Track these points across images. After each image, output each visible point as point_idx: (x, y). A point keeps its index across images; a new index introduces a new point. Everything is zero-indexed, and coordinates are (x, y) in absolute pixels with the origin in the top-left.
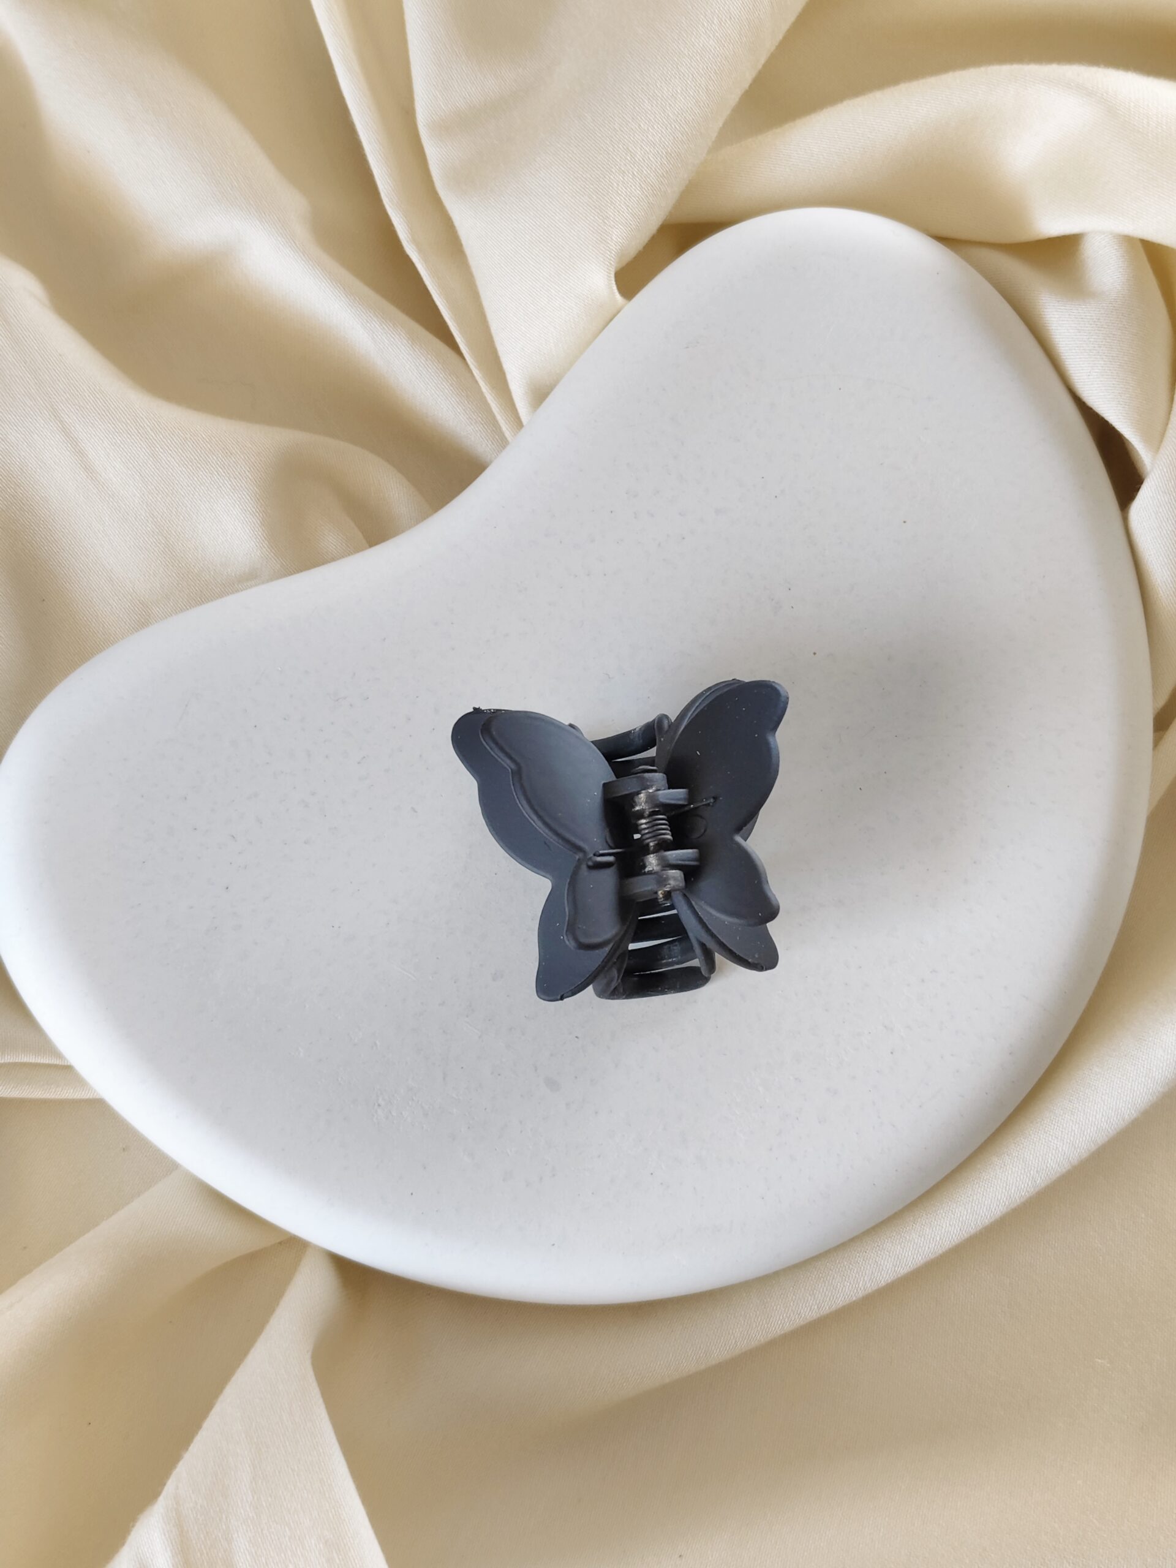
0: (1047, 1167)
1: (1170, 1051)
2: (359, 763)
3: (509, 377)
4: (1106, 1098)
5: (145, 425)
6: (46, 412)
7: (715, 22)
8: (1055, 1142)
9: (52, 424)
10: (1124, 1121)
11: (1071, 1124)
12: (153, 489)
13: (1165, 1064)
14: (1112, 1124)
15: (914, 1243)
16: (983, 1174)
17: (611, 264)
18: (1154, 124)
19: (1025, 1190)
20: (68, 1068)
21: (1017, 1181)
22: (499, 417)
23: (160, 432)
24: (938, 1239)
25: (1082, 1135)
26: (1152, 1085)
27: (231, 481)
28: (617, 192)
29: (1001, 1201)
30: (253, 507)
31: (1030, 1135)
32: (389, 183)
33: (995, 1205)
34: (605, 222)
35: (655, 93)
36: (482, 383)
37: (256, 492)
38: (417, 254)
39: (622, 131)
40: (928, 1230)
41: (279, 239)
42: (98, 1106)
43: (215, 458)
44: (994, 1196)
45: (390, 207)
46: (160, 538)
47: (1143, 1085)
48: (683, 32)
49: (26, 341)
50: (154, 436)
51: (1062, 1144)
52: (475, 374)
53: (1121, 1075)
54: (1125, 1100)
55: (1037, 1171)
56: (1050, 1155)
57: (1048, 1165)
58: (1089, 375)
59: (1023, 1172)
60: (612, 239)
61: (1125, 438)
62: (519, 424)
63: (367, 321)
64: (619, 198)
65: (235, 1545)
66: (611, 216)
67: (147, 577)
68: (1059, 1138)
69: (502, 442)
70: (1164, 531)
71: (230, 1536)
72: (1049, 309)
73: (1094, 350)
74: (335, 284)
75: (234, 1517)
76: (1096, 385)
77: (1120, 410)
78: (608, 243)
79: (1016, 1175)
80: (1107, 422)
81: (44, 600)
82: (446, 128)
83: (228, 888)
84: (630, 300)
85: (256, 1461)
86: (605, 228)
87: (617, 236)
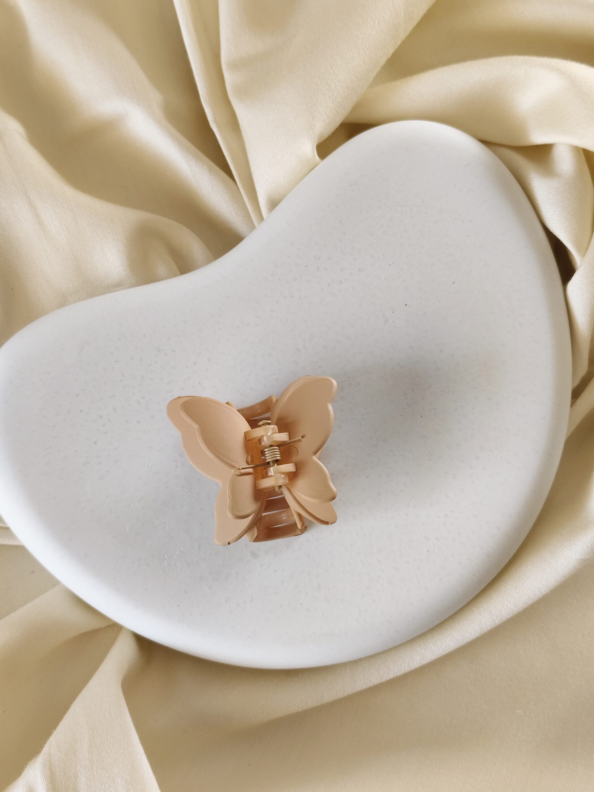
0: (501, 615)
1: (567, 561)
4: (534, 582)
5: (72, 204)
6: (22, 194)
7: (376, 22)
8: (507, 603)
9: (24, 200)
11: (515, 594)
12: (73, 237)
15: (431, 649)
17: (315, 140)
22: (252, 214)
23: (79, 208)
26: (557, 577)
27: (113, 236)
28: (321, 104)
33: (474, 632)
34: (313, 119)
35: (343, 56)
36: (244, 196)
39: (325, 74)
40: (439, 643)
43: (106, 223)
46: (75, 262)
47: (553, 577)
48: (359, 26)
50: (76, 210)
52: (241, 192)
56: (503, 609)
57: (502, 614)
59: (489, 617)
60: (316, 128)
61: (568, 249)
62: (261, 218)
63: (188, 160)
64: (321, 108)
65: (79, 780)
66: (317, 116)
67: (66, 281)
68: (509, 601)
69: (252, 227)
70: (584, 297)
71: (77, 775)
72: (534, 181)
73: (555, 203)
74: (173, 140)
75: (79, 765)
76: (555, 221)
77: (566, 234)
78: (314, 130)
79: (485, 618)
80: (559, 240)
81: (13, 289)
82: (235, 66)
83: (96, 443)
84: (323, 160)
85: (92, 737)
86: (313, 122)
87: (319, 126)
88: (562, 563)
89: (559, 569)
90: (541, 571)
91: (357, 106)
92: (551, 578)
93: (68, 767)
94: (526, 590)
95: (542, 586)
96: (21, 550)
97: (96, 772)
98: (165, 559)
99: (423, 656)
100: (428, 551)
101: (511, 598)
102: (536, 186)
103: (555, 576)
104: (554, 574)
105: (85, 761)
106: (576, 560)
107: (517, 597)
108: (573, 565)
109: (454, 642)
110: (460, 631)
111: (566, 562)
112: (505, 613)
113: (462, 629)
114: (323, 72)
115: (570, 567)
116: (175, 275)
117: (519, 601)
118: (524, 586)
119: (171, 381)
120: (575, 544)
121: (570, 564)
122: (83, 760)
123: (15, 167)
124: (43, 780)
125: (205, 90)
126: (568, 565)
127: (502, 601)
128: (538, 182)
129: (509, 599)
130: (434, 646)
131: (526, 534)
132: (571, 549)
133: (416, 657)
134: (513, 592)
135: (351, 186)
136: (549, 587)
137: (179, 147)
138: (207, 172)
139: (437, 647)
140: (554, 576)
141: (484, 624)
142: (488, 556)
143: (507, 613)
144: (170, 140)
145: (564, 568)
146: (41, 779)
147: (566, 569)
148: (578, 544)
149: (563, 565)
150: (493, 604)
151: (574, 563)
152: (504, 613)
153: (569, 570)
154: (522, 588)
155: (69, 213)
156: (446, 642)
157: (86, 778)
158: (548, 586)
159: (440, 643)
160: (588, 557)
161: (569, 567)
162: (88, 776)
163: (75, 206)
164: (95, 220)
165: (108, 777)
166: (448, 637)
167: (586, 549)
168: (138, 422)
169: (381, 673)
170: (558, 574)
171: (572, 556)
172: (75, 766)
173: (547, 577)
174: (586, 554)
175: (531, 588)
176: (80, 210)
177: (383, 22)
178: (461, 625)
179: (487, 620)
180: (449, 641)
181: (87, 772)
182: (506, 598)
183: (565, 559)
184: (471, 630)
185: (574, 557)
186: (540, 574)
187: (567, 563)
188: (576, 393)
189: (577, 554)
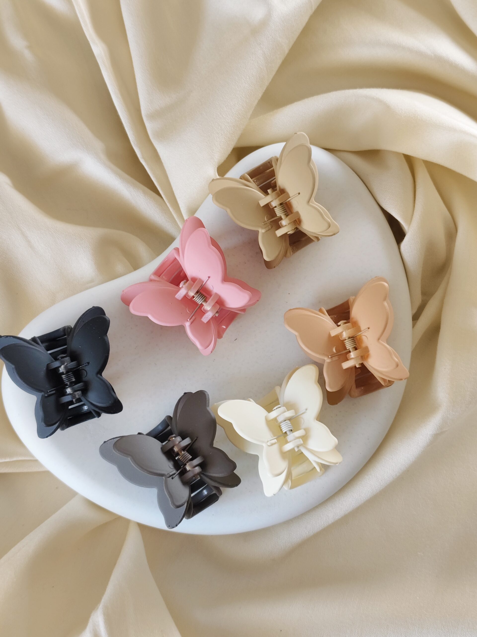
0: (384, 479)
1: (425, 436)
2: (135, 349)
3: (180, 206)
4: (404, 454)
5: (52, 231)
6: (15, 228)
7: (248, 78)
8: (387, 470)
9: (18, 232)
10: (410, 461)
11: (392, 463)
12: (55, 253)
13: (423, 441)
14: (406, 462)
15: (340, 508)
16: (363, 482)
17: (215, 166)
18: (404, 112)
19: (377, 487)
20: (36, 461)
21: (374, 484)
22: (177, 220)
23: (57, 233)
24: (348, 505)
25: (396, 467)
26: (419, 448)
27: (83, 249)
28: (216, 141)
29: (369, 491)
30: (91, 257)
31: (378, 468)
32: (133, 137)
33: (367, 493)
34: (213, 152)
35: (228, 104)
36: (170, 208)
37: (92, 252)
38: (144, 162)
39: (217, 118)
40: (344, 503)
41: (95, 160)
42: (48, 473)
43: (77, 241)
44: (367, 489)
45: (134, 146)
46: (58, 270)
47: (416, 448)
48: (236, 82)
49: (6, 202)
50: (55, 234)
51: (389, 470)
52: (168, 205)
53: (408, 445)
54: (410, 454)
55: (381, 480)
56: (385, 474)
57: (385, 478)
58: (385, 200)
59: (376, 481)
60: (215, 158)
61: (398, 221)
63: (128, 188)
64: (217, 143)
66: (214, 149)
67: (54, 283)
68: (388, 468)
70: (413, 253)
74: (116, 175)
77: (396, 211)
79: (374, 482)
80: (392, 216)
81: (17, 294)
82: (152, 116)
86: (213, 154)
87: (217, 156)
88: (421, 438)
89: (420, 443)
90: (408, 446)
91: (241, 137)
94: (400, 460)
95: (410, 456)
103: (418, 448)
114: (215, 118)
115: (427, 440)
116: (131, 272)
119: (137, 347)
120: (428, 425)
123: (8, 209)
125: (133, 136)
127: (384, 469)
134: (391, 462)
137: (120, 179)
138: (142, 194)
144: (114, 175)
150: (378, 472)
151: (429, 437)
152: (386, 477)
153: (426, 442)
155: (51, 237)
156: (349, 501)
160: (438, 432)
163: (54, 232)
164: (69, 240)
166: (350, 498)
167: (436, 427)
173: (412, 449)
174: (436, 430)
176: (58, 234)
177: (252, 77)
180: (351, 500)
184: (365, 491)
185: (429, 433)
187: (424, 438)
188: (416, 317)
189: (430, 431)
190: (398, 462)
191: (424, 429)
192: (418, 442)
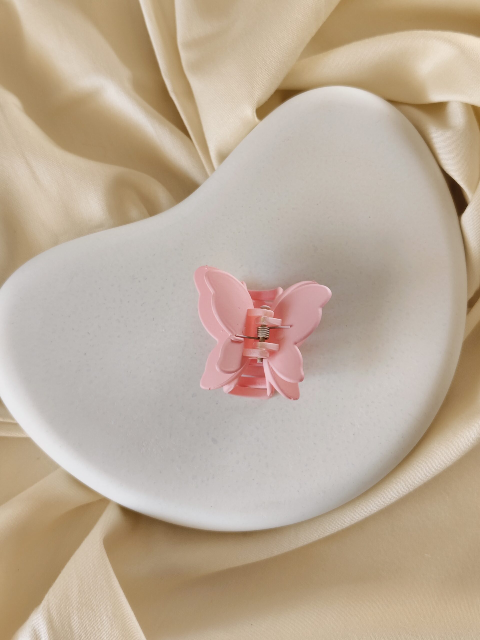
3: (210, 150)
7: (302, 8)
9: (22, 160)
12: (62, 188)
17: (254, 105)
20: (16, 424)
22: (205, 166)
23: (66, 165)
27: (94, 187)
28: (258, 76)
34: (253, 89)
35: (276, 36)
36: (199, 151)
38: (174, 96)
39: (262, 52)
41: (119, 88)
43: (89, 177)
45: (165, 77)
46: (64, 209)
48: (289, 12)
50: (64, 167)
51: (421, 475)
52: (196, 148)
56: (416, 479)
58: (448, 161)
60: (255, 96)
61: (461, 187)
62: (213, 169)
63: (153, 123)
64: (259, 79)
65: (73, 619)
66: (255, 86)
67: (58, 224)
69: (206, 176)
70: (475, 226)
71: (70, 615)
72: (433, 133)
73: (450, 150)
75: (72, 608)
76: (450, 165)
77: (459, 176)
78: (254, 97)
82: (189, 45)
83: (85, 354)
84: (261, 121)
85: (80, 585)
86: (253, 91)
87: (257, 94)
88: (462, 441)
89: (460, 446)
90: (446, 448)
91: (288, 77)
92: (454, 453)
93: (63, 609)
94: (434, 464)
96: (28, 441)
97: (85, 612)
98: (143, 446)
99: (352, 518)
100: (354, 435)
101: (422, 470)
102: (434, 137)
104: (456, 450)
105: (76, 603)
106: (473, 438)
107: (427, 470)
108: (471, 443)
109: (377, 507)
110: (382, 498)
111: (466, 441)
112: (417, 482)
113: (383, 496)
116: (145, 217)
117: (429, 472)
118: (432, 460)
119: (144, 303)
121: (469, 443)
122: (74, 603)
124: (44, 621)
126: (467, 443)
128: (436, 134)
129: (420, 471)
130: (361, 510)
131: (433, 419)
132: (469, 430)
133: (347, 519)
135: (284, 141)
136: (453, 461)
139: (363, 511)
140: (456, 452)
141: (401, 491)
142: (402, 437)
143: (419, 482)
145: (464, 445)
146: (42, 620)
147: (466, 446)
148: (475, 426)
149: (463, 443)
151: (472, 441)
153: (468, 447)
154: (431, 462)
156: (371, 507)
157: (78, 617)
158: (451, 460)
159: (366, 507)
161: (468, 445)
162: (79, 616)
163: (62, 164)
164: (79, 175)
165: (96, 615)
168: (118, 337)
169: (319, 532)
170: (459, 450)
171: (471, 435)
172: (68, 608)
173: (451, 453)
175: (438, 462)
177: (307, 8)
178: (383, 493)
179: (403, 489)
181: (79, 613)
182: (418, 470)
183: (465, 438)
185: (472, 436)
186: (445, 451)
188: (471, 304)
189: (473, 434)
190: (432, 467)
191: (467, 431)
192: (458, 445)
